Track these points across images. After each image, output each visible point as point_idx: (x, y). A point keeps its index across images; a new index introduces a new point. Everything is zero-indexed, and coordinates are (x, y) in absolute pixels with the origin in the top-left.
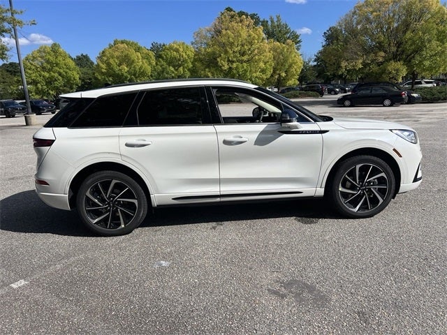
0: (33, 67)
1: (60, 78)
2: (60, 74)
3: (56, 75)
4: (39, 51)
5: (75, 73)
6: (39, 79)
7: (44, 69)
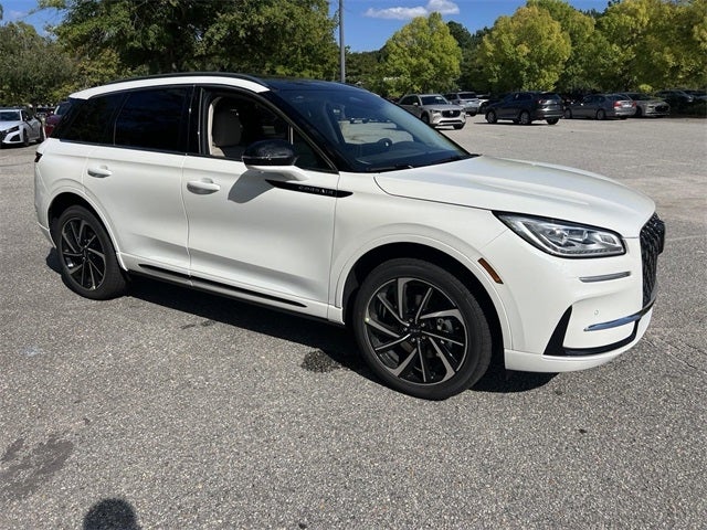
0: (399, 51)
1: (431, 66)
2: (432, 61)
3: (426, 62)
4: (412, 26)
5: (454, 58)
6: (404, 69)
7: (412, 53)
